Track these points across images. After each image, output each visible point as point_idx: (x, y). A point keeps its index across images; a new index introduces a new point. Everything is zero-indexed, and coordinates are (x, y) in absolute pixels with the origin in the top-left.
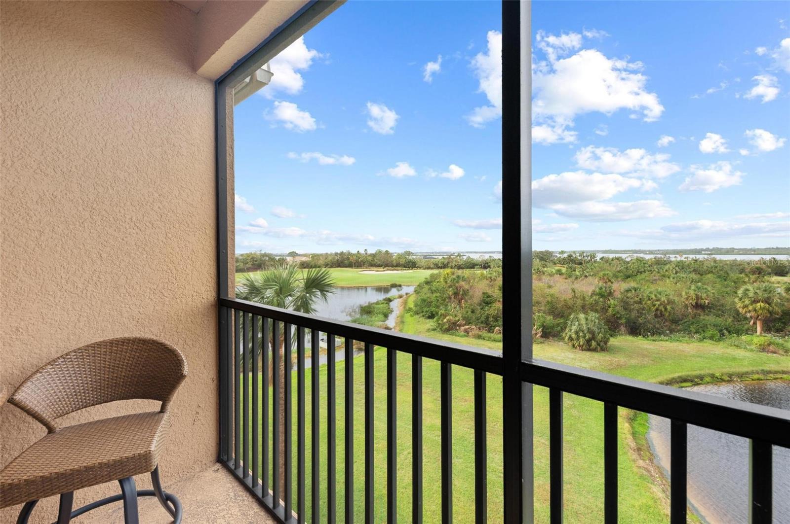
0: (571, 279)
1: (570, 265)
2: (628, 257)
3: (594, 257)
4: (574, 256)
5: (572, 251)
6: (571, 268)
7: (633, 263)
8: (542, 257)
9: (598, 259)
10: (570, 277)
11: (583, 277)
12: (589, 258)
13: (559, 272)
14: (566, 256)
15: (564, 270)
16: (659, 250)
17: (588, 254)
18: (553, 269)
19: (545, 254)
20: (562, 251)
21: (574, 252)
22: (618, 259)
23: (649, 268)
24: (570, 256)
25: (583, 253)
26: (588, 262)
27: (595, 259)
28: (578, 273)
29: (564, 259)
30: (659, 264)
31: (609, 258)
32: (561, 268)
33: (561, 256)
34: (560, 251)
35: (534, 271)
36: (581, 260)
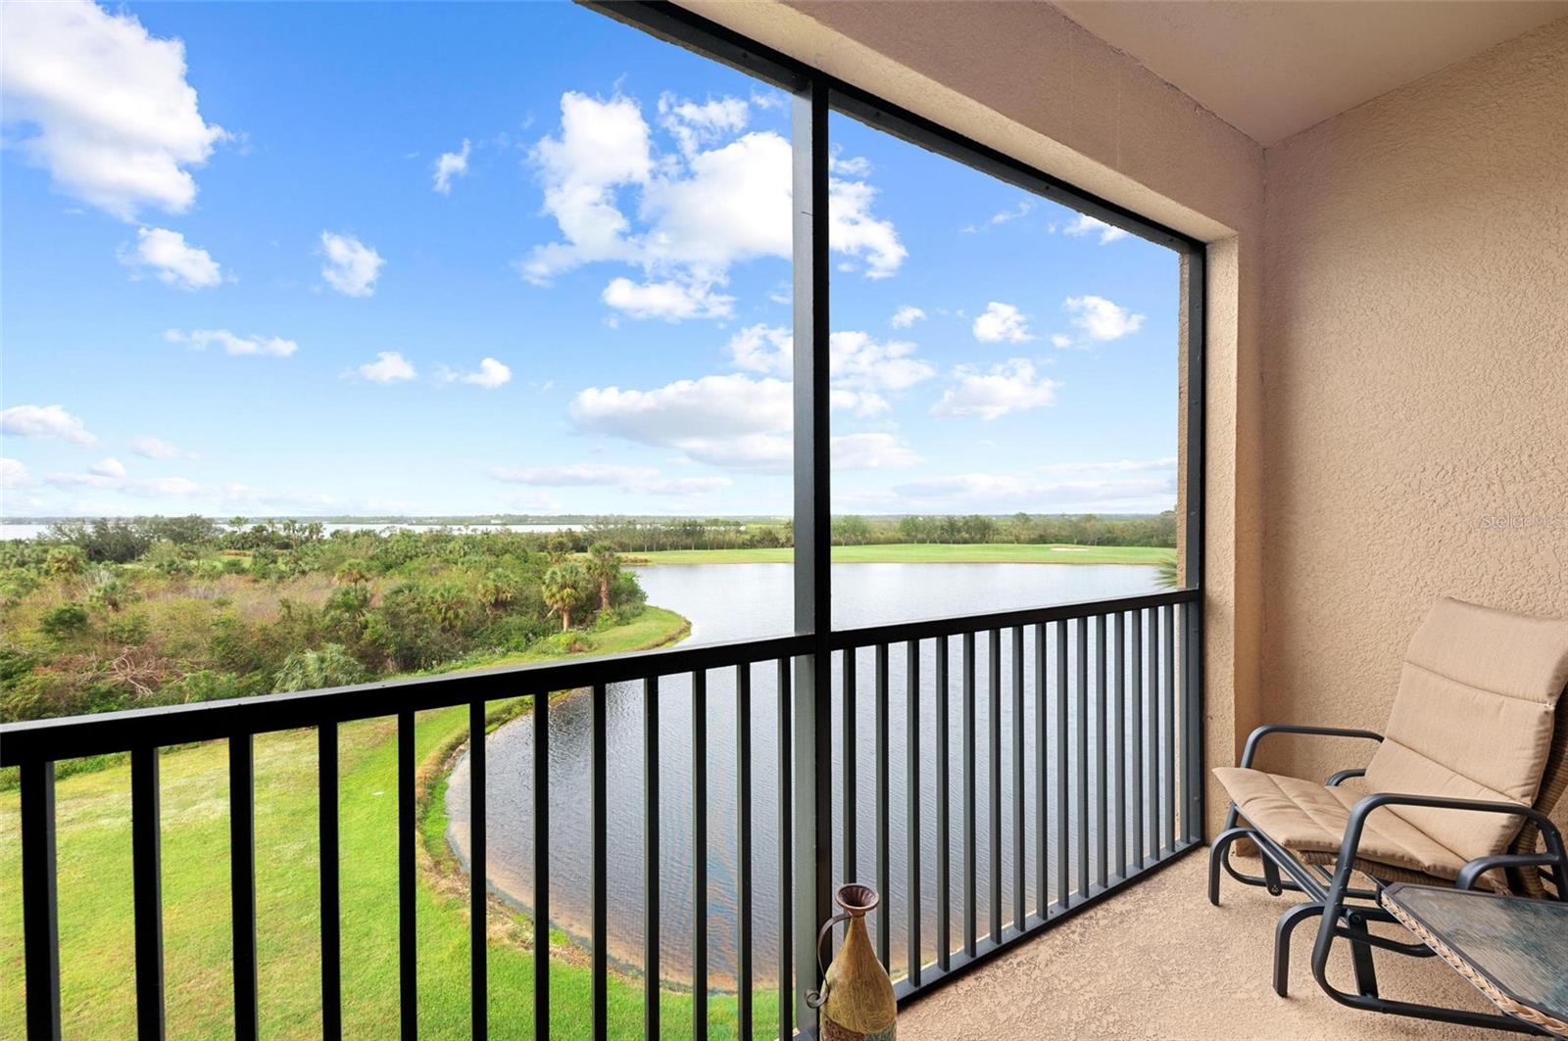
0: (268, 581)
1: (262, 550)
2: (384, 531)
3: (319, 531)
4: (270, 530)
5: (264, 519)
6: (265, 556)
7: (398, 541)
8: (179, 533)
9: (326, 535)
10: (264, 576)
11: (297, 575)
12: (307, 533)
13: (235, 568)
14: (248, 531)
15: (247, 562)
16: (431, 518)
17: (304, 525)
18: (220, 561)
19: (190, 525)
20: (238, 518)
21: (271, 521)
22: (367, 533)
23: (423, 550)
24: (260, 529)
25: (294, 522)
26: (302, 542)
27: (320, 534)
28: (283, 567)
29: (244, 536)
30: (438, 543)
31: (348, 532)
32: (238, 558)
33: (235, 529)
34: (234, 516)
35: (158, 570)
36: (288, 537)
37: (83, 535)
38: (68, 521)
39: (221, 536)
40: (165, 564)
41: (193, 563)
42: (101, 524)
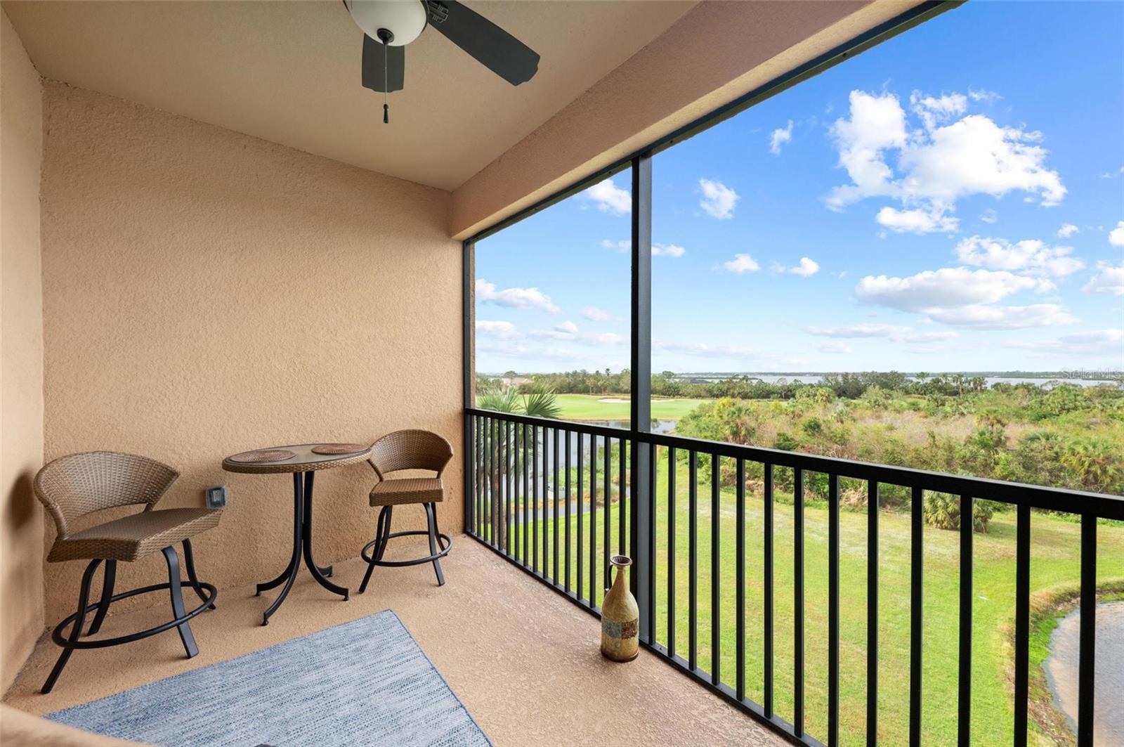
1: (934, 396)
13: (914, 407)
17: (953, 377)
18: (906, 402)
24: (935, 380)
29: (925, 386)
32: (919, 400)
34: (921, 372)
35: (869, 404)
36: (957, 387)
37: (837, 382)
38: (831, 374)
39: (910, 385)
40: (873, 401)
41: (890, 401)
42: (845, 376)
